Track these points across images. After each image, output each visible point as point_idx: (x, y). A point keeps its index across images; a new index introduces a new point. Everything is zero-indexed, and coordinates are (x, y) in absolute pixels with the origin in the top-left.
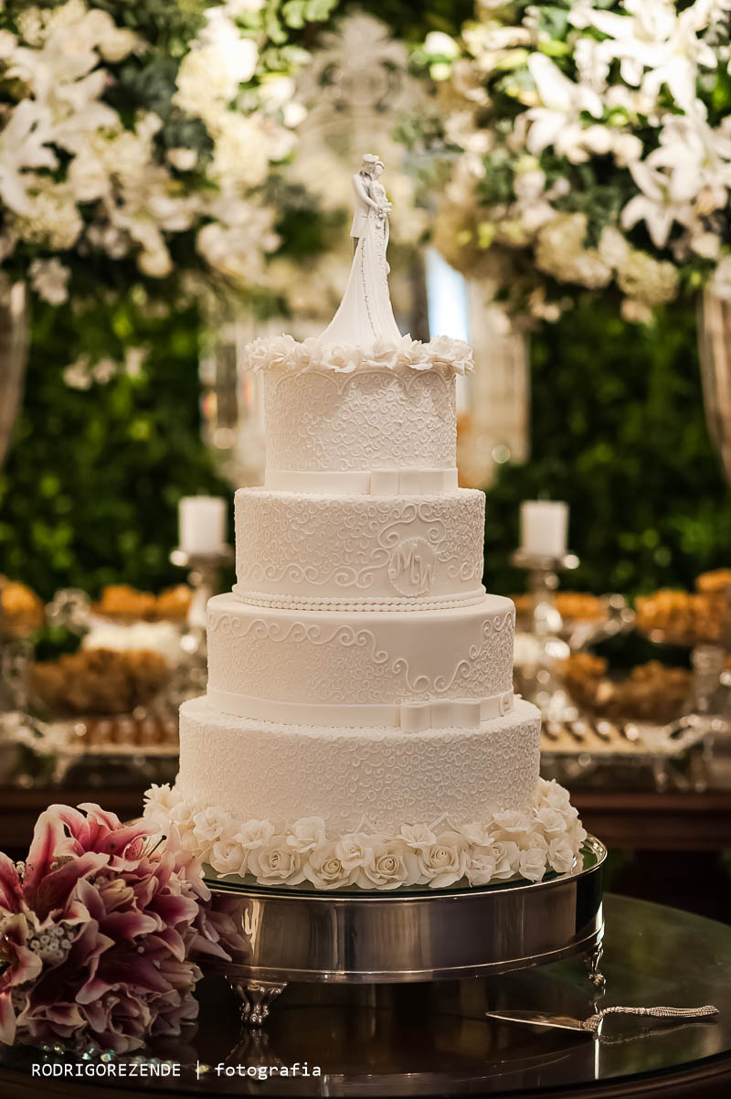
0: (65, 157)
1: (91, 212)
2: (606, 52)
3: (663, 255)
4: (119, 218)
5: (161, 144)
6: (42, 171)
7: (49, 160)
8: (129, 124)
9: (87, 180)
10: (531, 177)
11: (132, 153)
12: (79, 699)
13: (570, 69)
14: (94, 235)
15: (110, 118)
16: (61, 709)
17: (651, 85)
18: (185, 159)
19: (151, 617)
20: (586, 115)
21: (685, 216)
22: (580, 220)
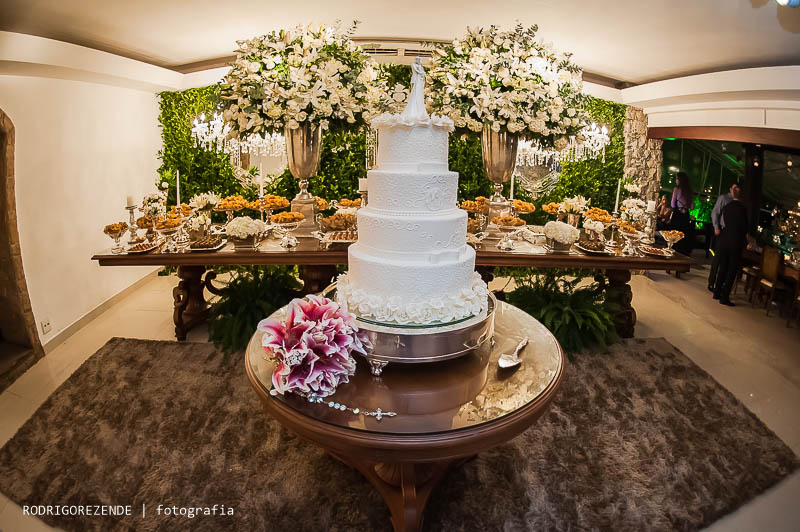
0: (328, 94)
1: (335, 107)
2: (466, 72)
3: (479, 120)
4: (342, 108)
5: (353, 92)
6: (323, 97)
7: (325, 94)
8: (345, 85)
9: (334, 99)
10: (447, 100)
11: (346, 93)
12: (333, 226)
13: (456, 76)
14: (336, 113)
15: (341, 84)
16: (328, 229)
17: (478, 79)
18: (359, 95)
19: (351, 206)
20: (460, 86)
21: (486, 111)
22: (459, 111)
